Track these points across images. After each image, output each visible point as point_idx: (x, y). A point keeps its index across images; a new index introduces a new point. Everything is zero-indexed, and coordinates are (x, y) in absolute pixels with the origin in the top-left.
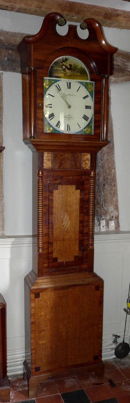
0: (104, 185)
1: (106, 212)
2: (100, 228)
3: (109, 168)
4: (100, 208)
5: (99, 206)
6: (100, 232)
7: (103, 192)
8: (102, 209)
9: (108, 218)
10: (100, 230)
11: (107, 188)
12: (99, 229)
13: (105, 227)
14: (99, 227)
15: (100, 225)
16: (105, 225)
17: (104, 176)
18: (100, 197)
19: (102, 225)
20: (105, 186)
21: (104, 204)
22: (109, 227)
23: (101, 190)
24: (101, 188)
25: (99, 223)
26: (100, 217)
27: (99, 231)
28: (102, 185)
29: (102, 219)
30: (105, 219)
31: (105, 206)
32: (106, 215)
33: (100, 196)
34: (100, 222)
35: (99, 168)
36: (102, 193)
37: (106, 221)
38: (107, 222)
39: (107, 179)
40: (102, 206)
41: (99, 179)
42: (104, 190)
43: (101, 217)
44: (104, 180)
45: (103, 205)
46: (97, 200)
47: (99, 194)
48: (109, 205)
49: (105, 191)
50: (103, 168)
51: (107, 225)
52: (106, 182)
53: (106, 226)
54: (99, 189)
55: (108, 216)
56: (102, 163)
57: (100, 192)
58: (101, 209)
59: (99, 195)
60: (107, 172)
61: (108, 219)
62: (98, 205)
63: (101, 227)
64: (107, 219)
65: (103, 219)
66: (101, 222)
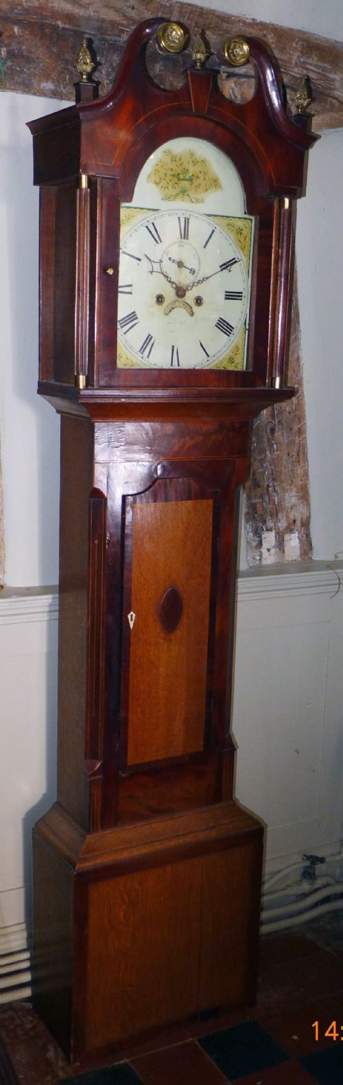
0: (273, 431)
1: (276, 510)
2: (261, 555)
4: (262, 497)
5: (259, 490)
6: (260, 566)
7: (270, 451)
8: (267, 498)
9: (282, 524)
10: (260, 560)
11: (281, 438)
12: (258, 558)
13: (273, 551)
14: (258, 553)
15: (262, 545)
16: (273, 547)
18: (262, 467)
19: (265, 545)
20: (275, 435)
21: (271, 484)
22: (284, 552)
23: (266, 444)
24: (265, 440)
25: (257, 539)
26: (260, 524)
27: (257, 562)
28: (269, 430)
29: (267, 530)
30: (275, 529)
31: (275, 491)
32: (277, 514)
33: (262, 461)
34: (260, 537)
36: (266, 453)
37: (277, 533)
38: (279, 536)
39: (282, 413)
40: (265, 491)
42: (271, 446)
43: (264, 522)
44: (274, 417)
45: (270, 489)
46: (254, 475)
47: (260, 458)
48: (284, 489)
49: (275, 446)
51: (280, 544)
52: (277, 421)
53: (277, 550)
54: (259, 441)
55: (282, 521)
57: (263, 451)
58: (263, 499)
59: (260, 460)
61: (281, 529)
62: (255, 489)
63: (264, 550)
64: (279, 529)
65: (269, 528)
66: (263, 536)
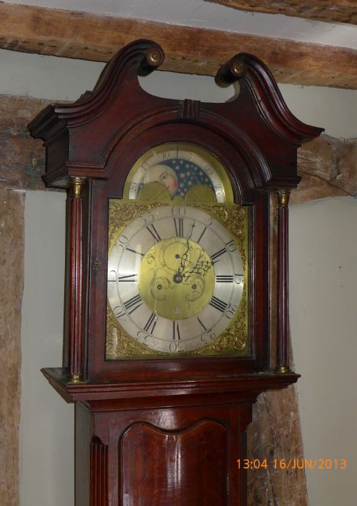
0: (272, 453)
3: (282, 409)
17: (272, 432)
28: (268, 453)
35: (259, 410)
36: (266, 473)
39: (279, 437)
41: (258, 439)
44: (273, 441)
50: (268, 410)
52: (278, 444)
56: (265, 399)
60: (279, 418)
